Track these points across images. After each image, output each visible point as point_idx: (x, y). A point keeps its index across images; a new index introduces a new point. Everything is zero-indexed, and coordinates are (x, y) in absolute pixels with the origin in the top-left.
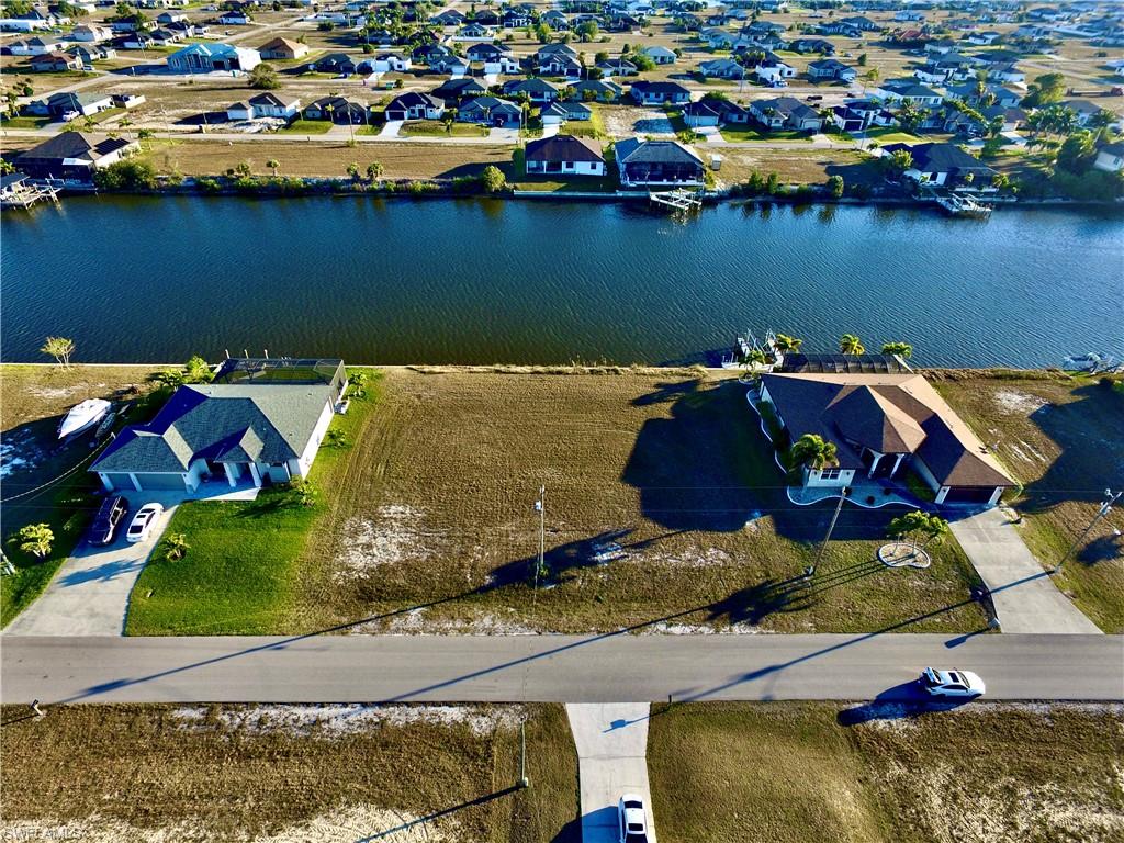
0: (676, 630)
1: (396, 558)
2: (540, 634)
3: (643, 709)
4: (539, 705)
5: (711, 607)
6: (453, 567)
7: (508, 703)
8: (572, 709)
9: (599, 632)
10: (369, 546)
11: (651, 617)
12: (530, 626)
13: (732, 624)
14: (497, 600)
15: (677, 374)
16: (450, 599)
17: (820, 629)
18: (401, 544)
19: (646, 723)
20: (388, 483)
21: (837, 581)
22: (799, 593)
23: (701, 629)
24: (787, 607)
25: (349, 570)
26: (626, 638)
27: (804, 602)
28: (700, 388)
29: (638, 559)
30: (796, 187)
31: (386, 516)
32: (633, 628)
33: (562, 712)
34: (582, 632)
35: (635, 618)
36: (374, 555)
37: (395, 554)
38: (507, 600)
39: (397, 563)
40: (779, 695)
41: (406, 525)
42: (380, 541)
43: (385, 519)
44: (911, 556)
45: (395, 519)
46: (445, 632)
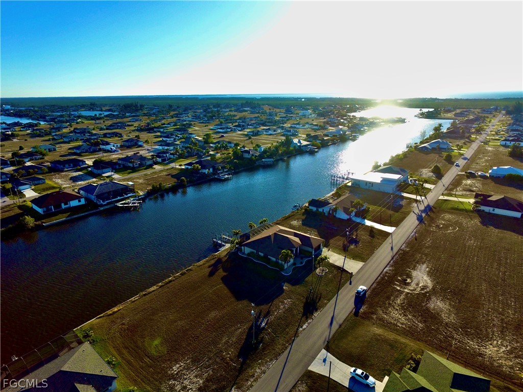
0: (304, 327)
1: (201, 382)
2: (277, 359)
3: (324, 351)
4: (303, 376)
5: (303, 315)
6: (225, 366)
7: (295, 384)
8: (310, 368)
9: (290, 344)
10: (185, 387)
11: (295, 329)
12: (271, 360)
13: (313, 315)
14: (252, 363)
15: (211, 260)
16: (238, 376)
17: (329, 300)
18: (196, 377)
19: (329, 354)
20: (159, 362)
21: (318, 287)
22: (315, 296)
23: (309, 321)
24: (317, 301)
26: (297, 340)
27: (318, 297)
28: (224, 260)
29: (272, 318)
30: (170, 185)
31: (175, 373)
32: (295, 335)
33: (311, 372)
34: (286, 348)
35: (292, 332)
36: (191, 389)
37: (198, 381)
38: (255, 360)
39: (203, 383)
40: (341, 322)
41: (188, 369)
43: (177, 374)
44: (323, 270)
45: (181, 370)
46: (251, 386)
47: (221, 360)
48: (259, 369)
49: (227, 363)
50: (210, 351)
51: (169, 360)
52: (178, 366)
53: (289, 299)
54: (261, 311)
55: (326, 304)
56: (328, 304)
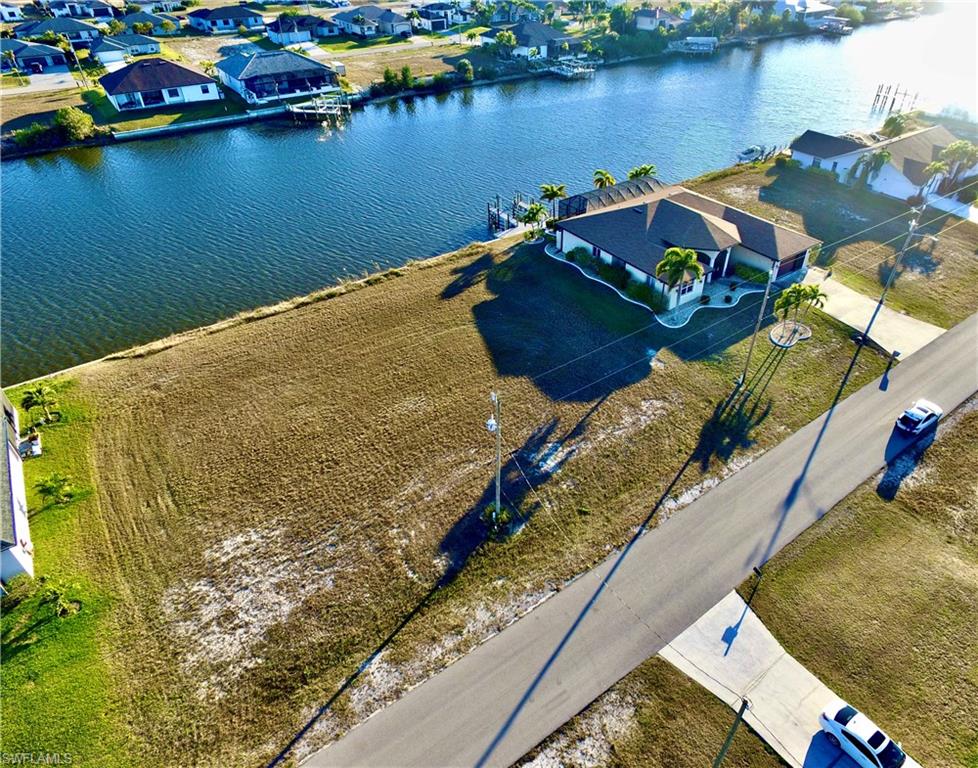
0: (685, 498)
1: (287, 608)
2: (558, 590)
3: (732, 605)
4: (633, 676)
5: (694, 458)
6: (381, 575)
7: (596, 700)
8: (667, 653)
9: (618, 547)
10: (229, 615)
11: (652, 501)
12: (538, 588)
13: (725, 463)
14: (471, 582)
15: (462, 256)
16: (408, 618)
17: (794, 426)
18: (278, 587)
19: (751, 615)
20: (193, 514)
21: (765, 379)
22: (749, 405)
23: (706, 484)
24: (752, 422)
25: (219, 669)
26: (648, 538)
27: (758, 411)
28: (498, 261)
29: (585, 448)
30: (431, 78)
31: (224, 559)
32: (647, 521)
33: (664, 665)
34: (602, 558)
35: (639, 509)
36: (247, 624)
37: (279, 604)
38: (483, 574)
39: (293, 614)
40: (826, 504)
41: (266, 556)
42: (241, 599)
43: (226, 565)
44: (795, 331)
45: (242, 556)
46: (441, 666)
47: (377, 549)
48: (488, 609)
49: (391, 566)
50: (353, 515)
51: (224, 515)
52: (240, 539)
53: (657, 399)
54: (557, 421)
55: (780, 438)
56: (789, 440)
